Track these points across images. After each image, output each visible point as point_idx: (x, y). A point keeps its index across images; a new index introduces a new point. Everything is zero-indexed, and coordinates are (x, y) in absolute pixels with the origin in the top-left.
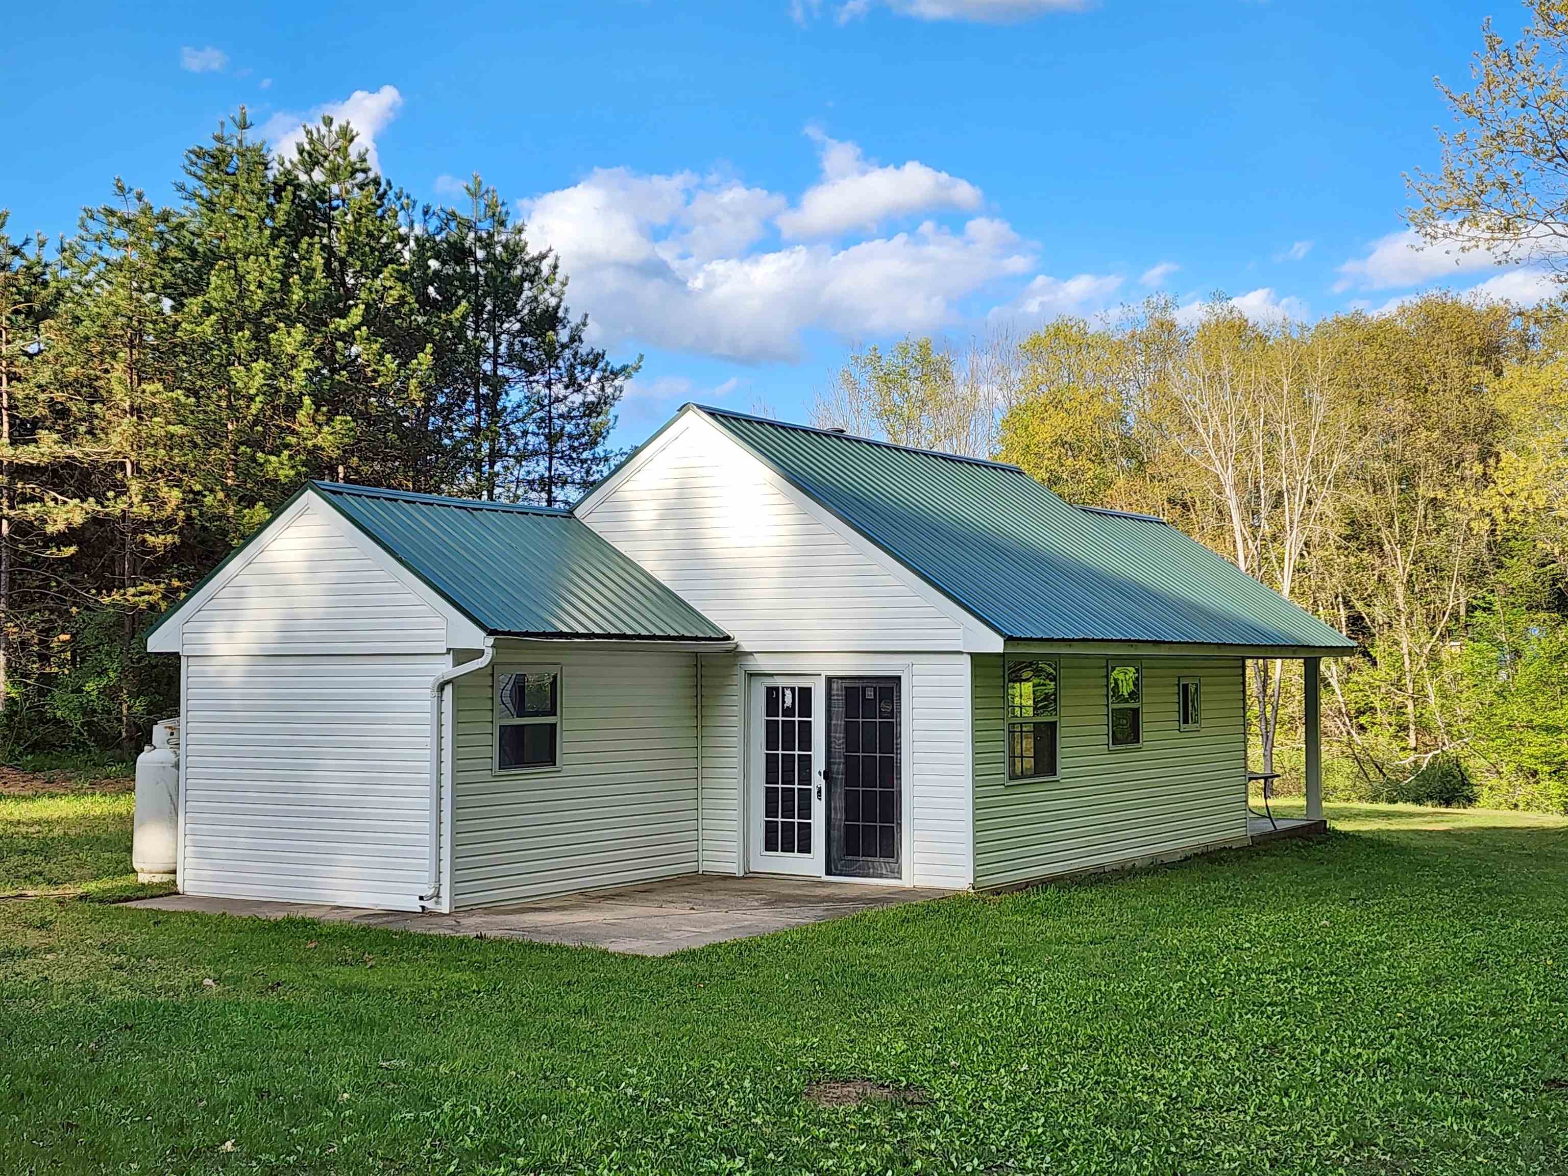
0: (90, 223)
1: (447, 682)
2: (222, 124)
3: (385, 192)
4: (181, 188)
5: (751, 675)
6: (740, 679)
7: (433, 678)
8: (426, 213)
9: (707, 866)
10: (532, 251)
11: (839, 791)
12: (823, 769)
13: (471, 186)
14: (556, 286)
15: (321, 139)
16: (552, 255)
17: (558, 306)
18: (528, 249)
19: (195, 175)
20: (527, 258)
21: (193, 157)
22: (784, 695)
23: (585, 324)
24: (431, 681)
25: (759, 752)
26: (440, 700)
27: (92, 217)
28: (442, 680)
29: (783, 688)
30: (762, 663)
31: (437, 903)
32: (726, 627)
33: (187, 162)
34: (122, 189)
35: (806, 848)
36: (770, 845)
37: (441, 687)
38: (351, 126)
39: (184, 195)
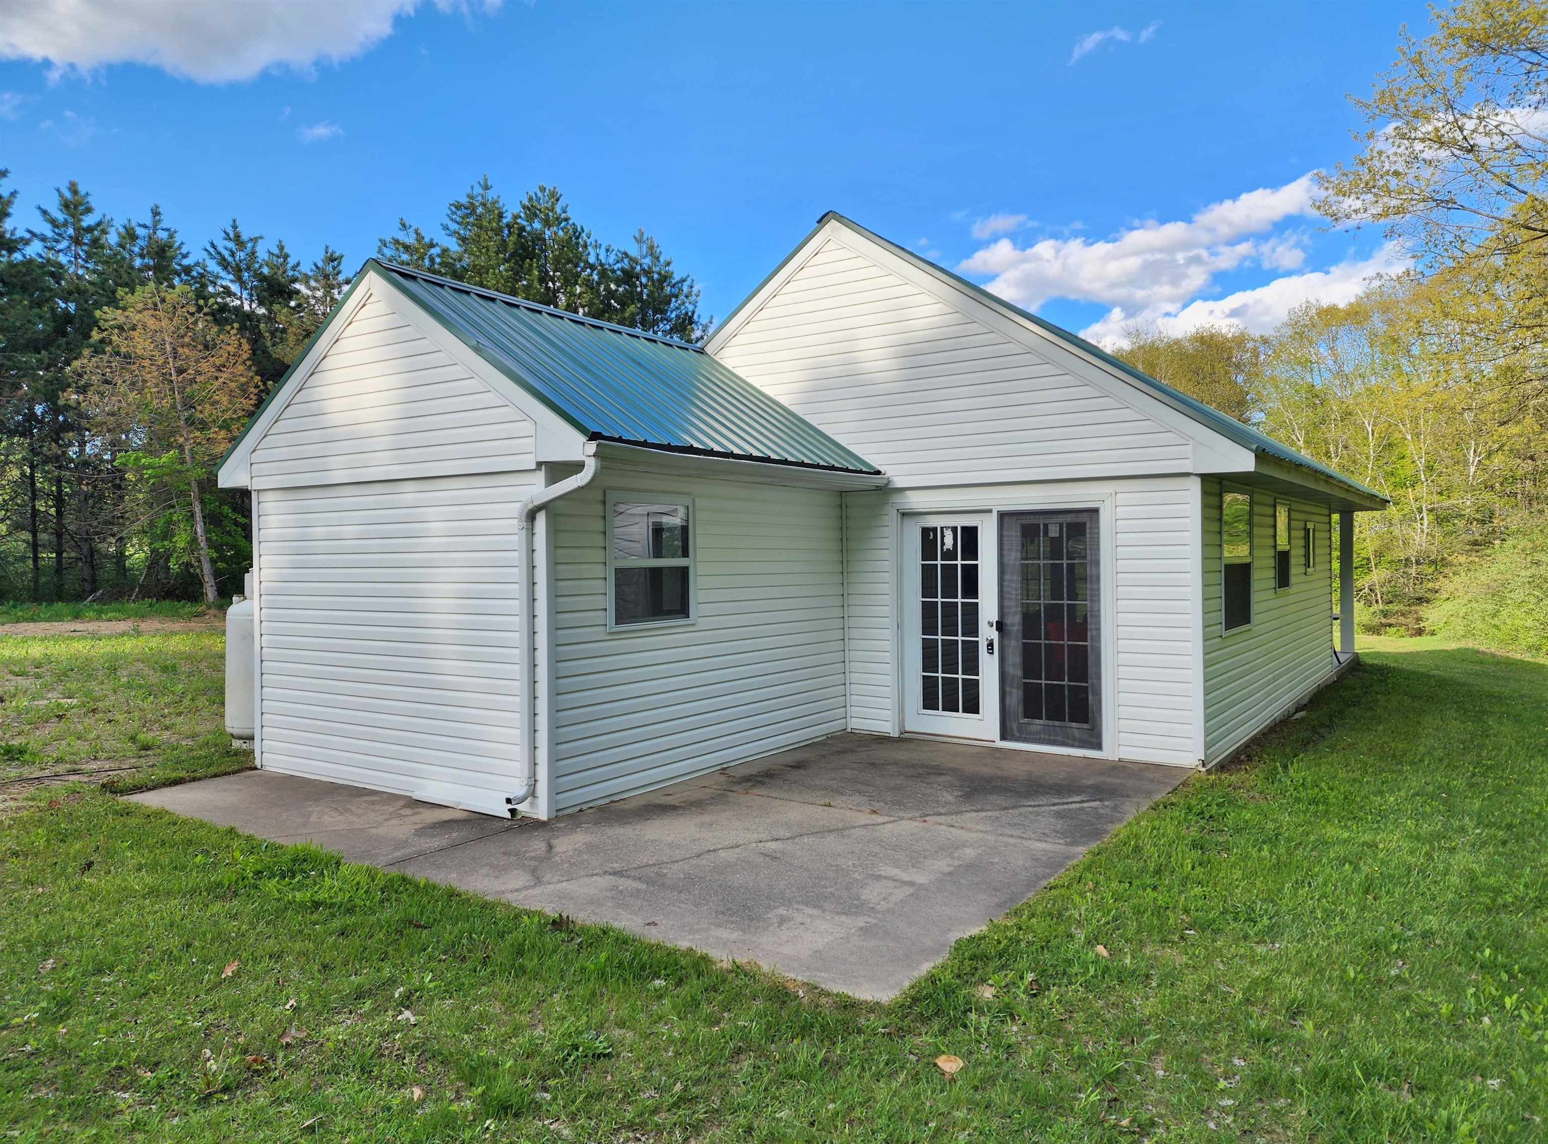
0: (385, 250)
1: (539, 508)
2: (472, 187)
3: (580, 234)
4: (446, 228)
5: (903, 514)
6: (891, 518)
7: (519, 505)
8: (607, 250)
9: (857, 724)
10: (677, 278)
11: (1015, 645)
12: (995, 618)
13: (637, 236)
14: (692, 298)
15: (538, 200)
16: (689, 280)
17: (693, 313)
18: (675, 275)
19: (456, 222)
20: (674, 282)
21: (453, 208)
22: (943, 536)
23: (711, 323)
24: (517, 509)
25: (914, 599)
26: (531, 533)
27: (385, 245)
28: (530, 506)
29: (942, 528)
30: (916, 501)
31: (532, 805)
32: (875, 462)
33: (449, 212)
34: (404, 225)
35: (972, 707)
36: (929, 703)
37: (531, 516)
38: (557, 189)
39: (448, 232)
